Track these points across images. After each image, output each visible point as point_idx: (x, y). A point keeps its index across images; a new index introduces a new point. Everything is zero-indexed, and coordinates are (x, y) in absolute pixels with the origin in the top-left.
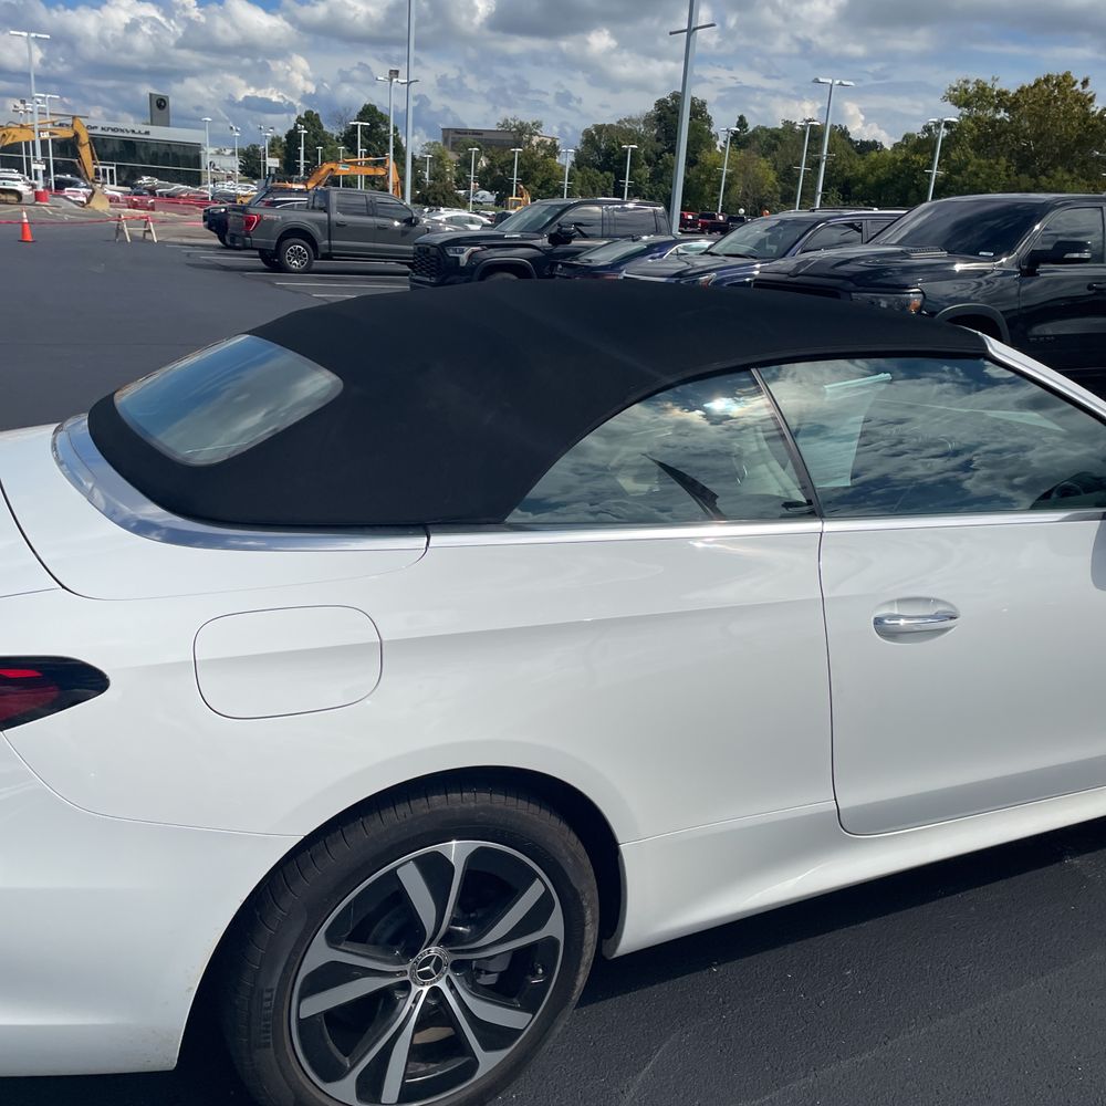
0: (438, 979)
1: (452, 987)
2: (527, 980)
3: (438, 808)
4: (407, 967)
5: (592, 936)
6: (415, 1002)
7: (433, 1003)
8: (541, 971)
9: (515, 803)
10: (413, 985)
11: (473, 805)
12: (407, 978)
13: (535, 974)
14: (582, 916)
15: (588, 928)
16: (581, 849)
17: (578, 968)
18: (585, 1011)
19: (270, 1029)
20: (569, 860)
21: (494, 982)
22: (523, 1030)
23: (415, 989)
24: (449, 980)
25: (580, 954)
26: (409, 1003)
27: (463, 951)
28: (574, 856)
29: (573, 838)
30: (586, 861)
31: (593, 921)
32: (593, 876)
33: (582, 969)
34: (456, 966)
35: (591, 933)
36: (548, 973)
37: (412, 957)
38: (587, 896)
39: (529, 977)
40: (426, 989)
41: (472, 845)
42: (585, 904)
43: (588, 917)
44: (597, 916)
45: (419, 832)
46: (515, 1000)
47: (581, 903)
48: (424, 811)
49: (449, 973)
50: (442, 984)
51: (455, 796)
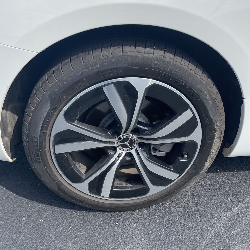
0: (131, 149)
1: (138, 154)
2: (178, 159)
3: (129, 54)
4: (115, 140)
5: (218, 145)
6: (119, 157)
7: (128, 159)
8: (186, 156)
9: (180, 61)
10: (118, 149)
11: (151, 56)
12: (115, 145)
13: (183, 157)
14: (213, 134)
15: (215, 141)
16: (219, 98)
17: (207, 159)
18: (210, 175)
19: (39, 155)
20: (210, 102)
21: (163, 156)
22: (174, 180)
23: (119, 151)
24: (137, 151)
25: (209, 153)
26: (115, 157)
27: (144, 139)
28: (214, 100)
29: (215, 90)
30: (221, 105)
31: (220, 138)
32: (223, 114)
33: (209, 159)
34: (141, 145)
35: (217, 144)
36: (190, 158)
37: (118, 137)
38: (219, 124)
39: (180, 158)
40: (125, 153)
41: (151, 82)
42: (216, 128)
43: (217, 135)
44: (222, 136)
45: (115, 67)
46: (171, 166)
47: (214, 127)
48: (119, 54)
49: (137, 147)
50: (133, 152)
51: (141, 49)
